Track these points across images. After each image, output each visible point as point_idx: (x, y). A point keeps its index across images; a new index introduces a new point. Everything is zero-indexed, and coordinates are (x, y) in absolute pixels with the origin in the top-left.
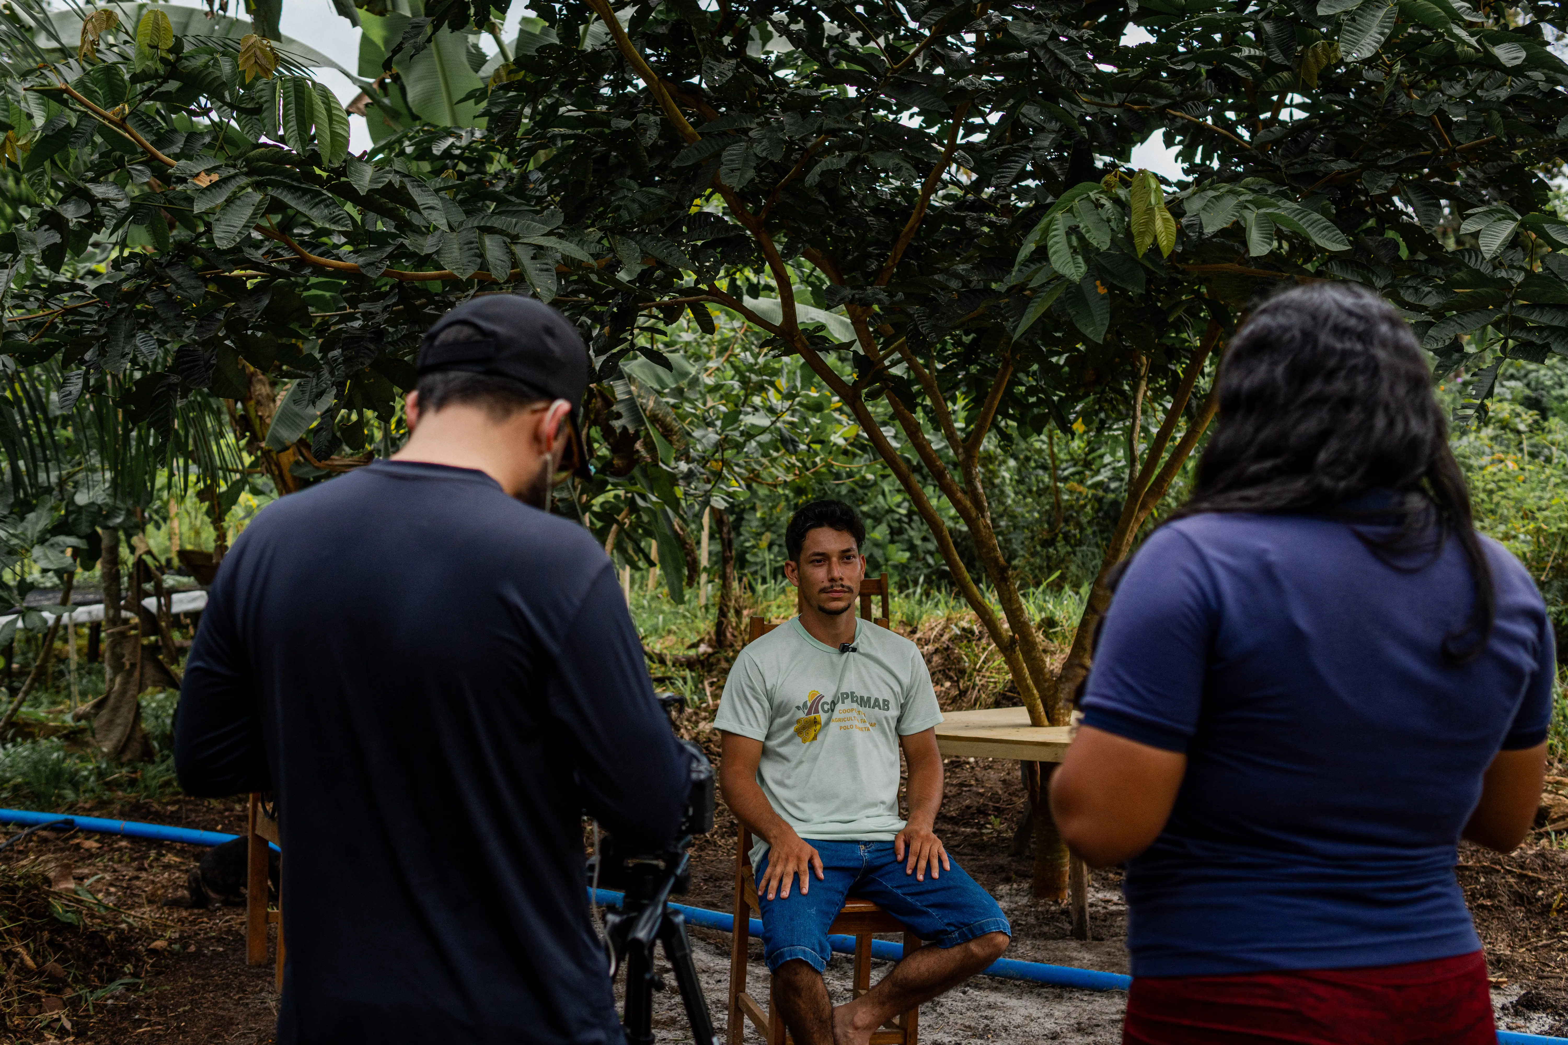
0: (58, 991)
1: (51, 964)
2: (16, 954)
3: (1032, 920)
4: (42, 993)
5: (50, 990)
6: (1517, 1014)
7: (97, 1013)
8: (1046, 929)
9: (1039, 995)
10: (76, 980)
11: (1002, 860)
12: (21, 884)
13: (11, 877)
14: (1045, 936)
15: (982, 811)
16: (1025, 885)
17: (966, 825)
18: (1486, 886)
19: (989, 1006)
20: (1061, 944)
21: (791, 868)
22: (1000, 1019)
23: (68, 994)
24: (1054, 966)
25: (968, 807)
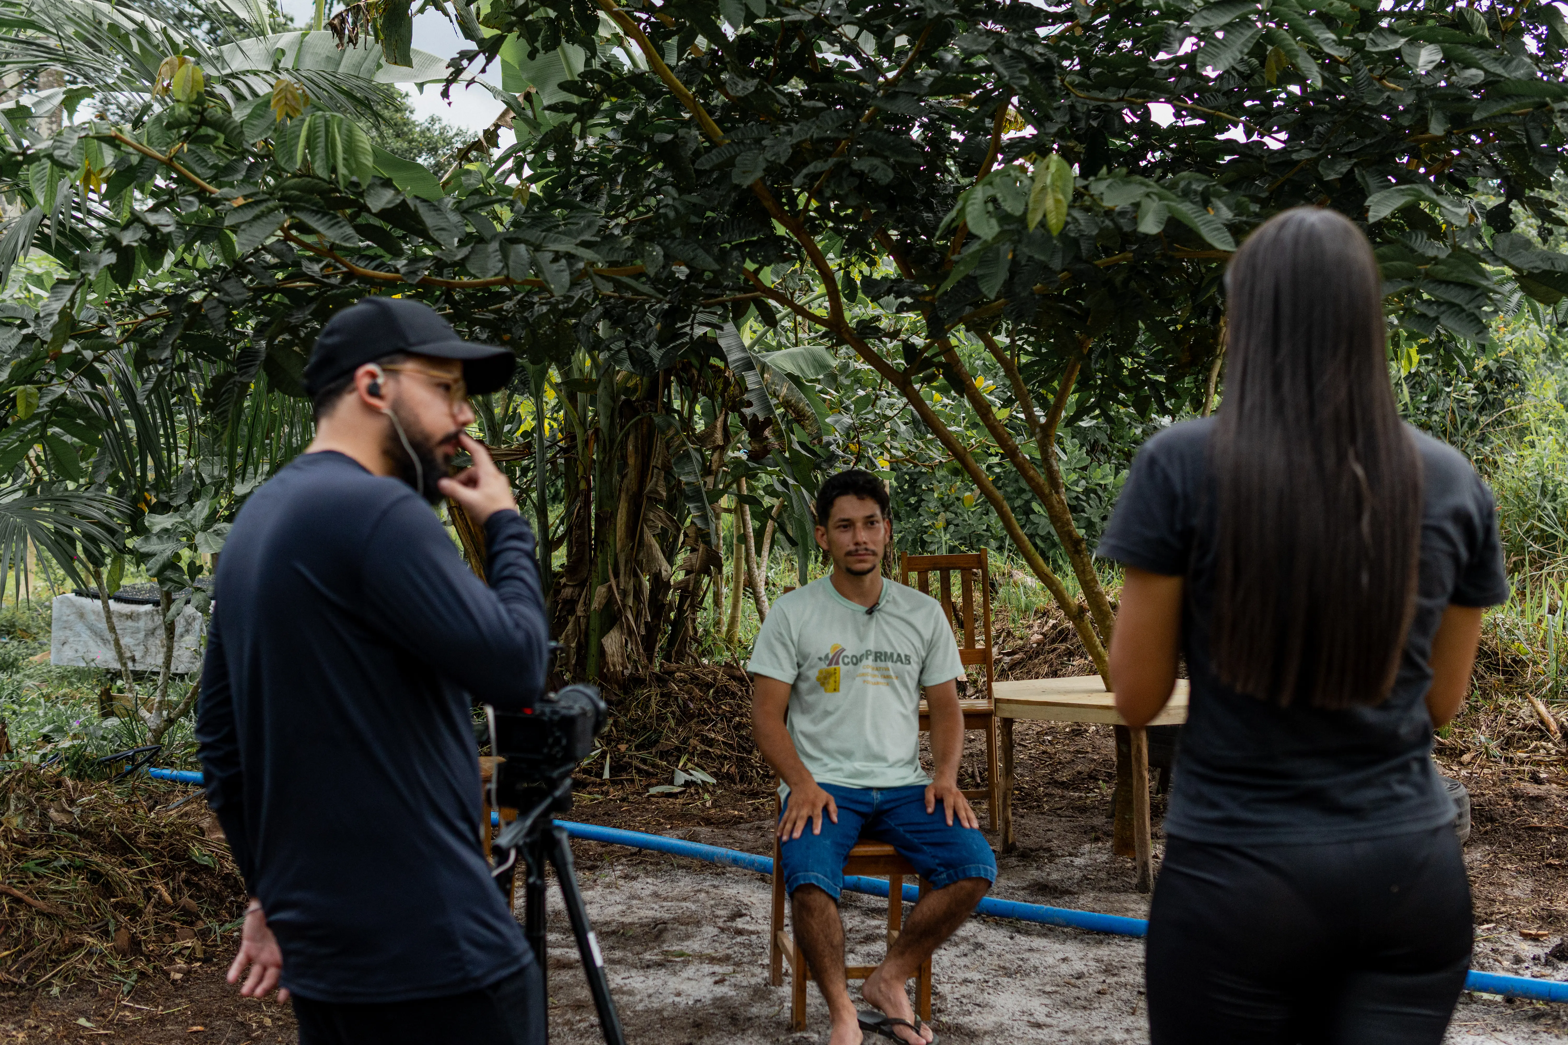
0: (192, 924)
1: (186, 900)
2: (155, 891)
3: (1103, 875)
4: (177, 924)
5: (184, 922)
6: (1547, 963)
7: (223, 943)
8: (1113, 883)
9: (1082, 940)
10: (208, 914)
11: (1099, 821)
12: (166, 830)
13: (157, 825)
14: (1110, 889)
15: (1092, 777)
16: (1108, 844)
17: (1076, 789)
18: (1557, 846)
19: (1031, 950)
20: (1123, 897)
21: (805, 812)
22: (1034, 959)
23: (200, 925)
24: (1111, 915)
25: (1079, 773)
